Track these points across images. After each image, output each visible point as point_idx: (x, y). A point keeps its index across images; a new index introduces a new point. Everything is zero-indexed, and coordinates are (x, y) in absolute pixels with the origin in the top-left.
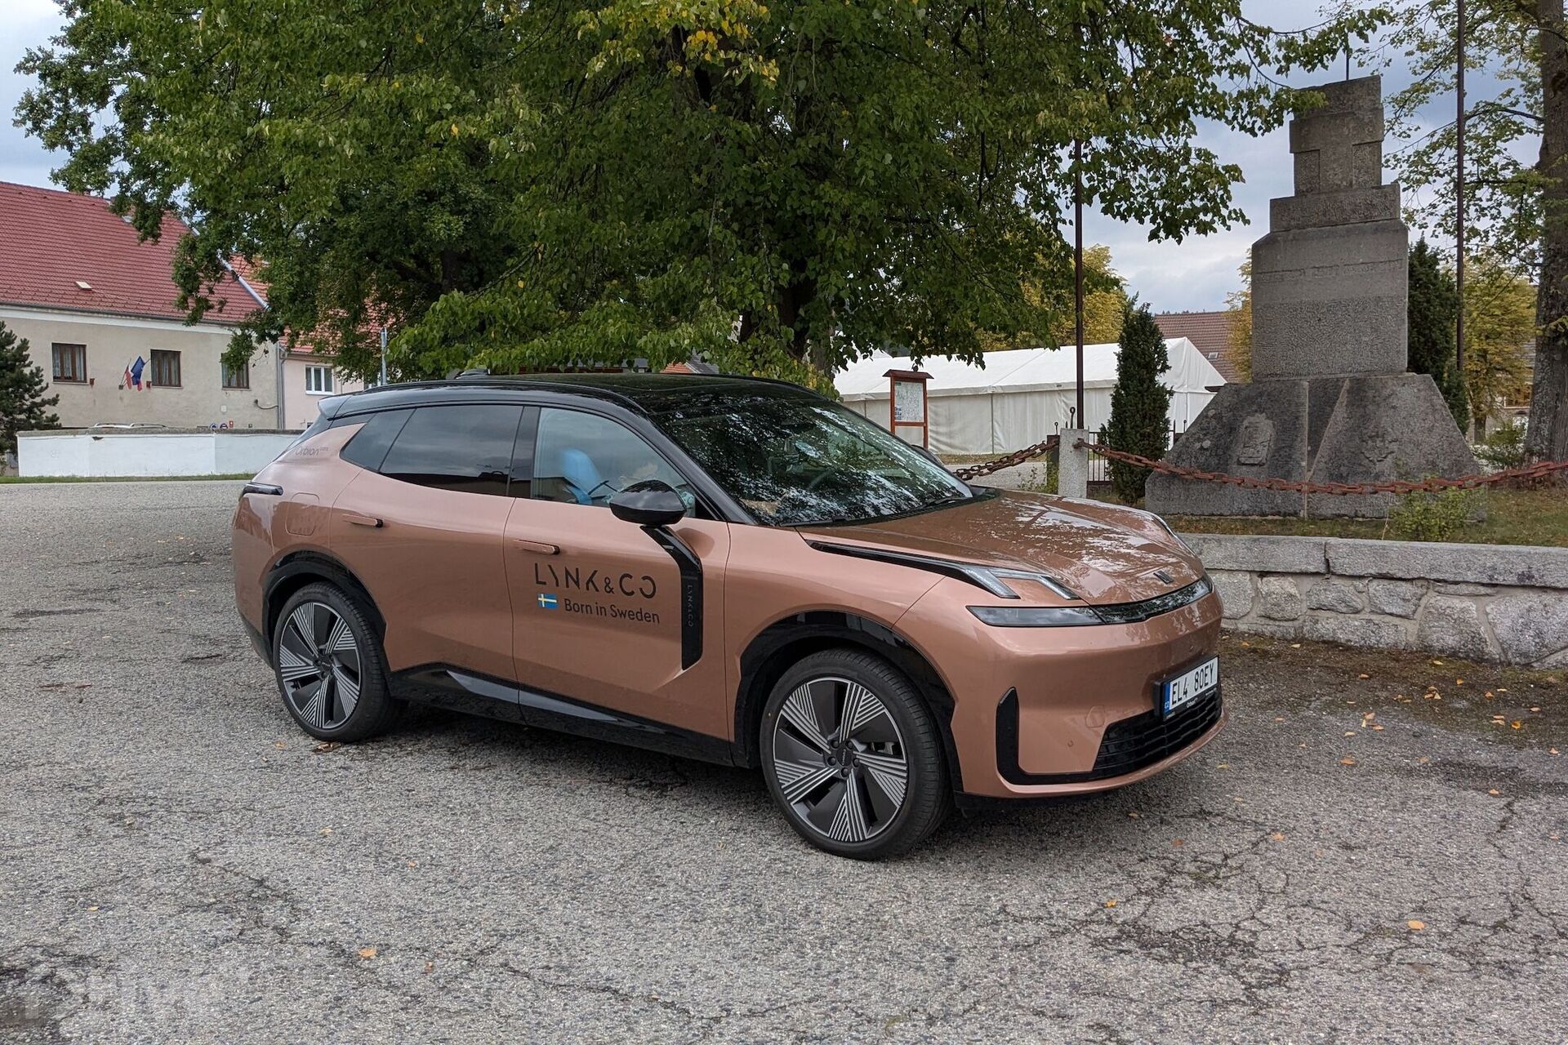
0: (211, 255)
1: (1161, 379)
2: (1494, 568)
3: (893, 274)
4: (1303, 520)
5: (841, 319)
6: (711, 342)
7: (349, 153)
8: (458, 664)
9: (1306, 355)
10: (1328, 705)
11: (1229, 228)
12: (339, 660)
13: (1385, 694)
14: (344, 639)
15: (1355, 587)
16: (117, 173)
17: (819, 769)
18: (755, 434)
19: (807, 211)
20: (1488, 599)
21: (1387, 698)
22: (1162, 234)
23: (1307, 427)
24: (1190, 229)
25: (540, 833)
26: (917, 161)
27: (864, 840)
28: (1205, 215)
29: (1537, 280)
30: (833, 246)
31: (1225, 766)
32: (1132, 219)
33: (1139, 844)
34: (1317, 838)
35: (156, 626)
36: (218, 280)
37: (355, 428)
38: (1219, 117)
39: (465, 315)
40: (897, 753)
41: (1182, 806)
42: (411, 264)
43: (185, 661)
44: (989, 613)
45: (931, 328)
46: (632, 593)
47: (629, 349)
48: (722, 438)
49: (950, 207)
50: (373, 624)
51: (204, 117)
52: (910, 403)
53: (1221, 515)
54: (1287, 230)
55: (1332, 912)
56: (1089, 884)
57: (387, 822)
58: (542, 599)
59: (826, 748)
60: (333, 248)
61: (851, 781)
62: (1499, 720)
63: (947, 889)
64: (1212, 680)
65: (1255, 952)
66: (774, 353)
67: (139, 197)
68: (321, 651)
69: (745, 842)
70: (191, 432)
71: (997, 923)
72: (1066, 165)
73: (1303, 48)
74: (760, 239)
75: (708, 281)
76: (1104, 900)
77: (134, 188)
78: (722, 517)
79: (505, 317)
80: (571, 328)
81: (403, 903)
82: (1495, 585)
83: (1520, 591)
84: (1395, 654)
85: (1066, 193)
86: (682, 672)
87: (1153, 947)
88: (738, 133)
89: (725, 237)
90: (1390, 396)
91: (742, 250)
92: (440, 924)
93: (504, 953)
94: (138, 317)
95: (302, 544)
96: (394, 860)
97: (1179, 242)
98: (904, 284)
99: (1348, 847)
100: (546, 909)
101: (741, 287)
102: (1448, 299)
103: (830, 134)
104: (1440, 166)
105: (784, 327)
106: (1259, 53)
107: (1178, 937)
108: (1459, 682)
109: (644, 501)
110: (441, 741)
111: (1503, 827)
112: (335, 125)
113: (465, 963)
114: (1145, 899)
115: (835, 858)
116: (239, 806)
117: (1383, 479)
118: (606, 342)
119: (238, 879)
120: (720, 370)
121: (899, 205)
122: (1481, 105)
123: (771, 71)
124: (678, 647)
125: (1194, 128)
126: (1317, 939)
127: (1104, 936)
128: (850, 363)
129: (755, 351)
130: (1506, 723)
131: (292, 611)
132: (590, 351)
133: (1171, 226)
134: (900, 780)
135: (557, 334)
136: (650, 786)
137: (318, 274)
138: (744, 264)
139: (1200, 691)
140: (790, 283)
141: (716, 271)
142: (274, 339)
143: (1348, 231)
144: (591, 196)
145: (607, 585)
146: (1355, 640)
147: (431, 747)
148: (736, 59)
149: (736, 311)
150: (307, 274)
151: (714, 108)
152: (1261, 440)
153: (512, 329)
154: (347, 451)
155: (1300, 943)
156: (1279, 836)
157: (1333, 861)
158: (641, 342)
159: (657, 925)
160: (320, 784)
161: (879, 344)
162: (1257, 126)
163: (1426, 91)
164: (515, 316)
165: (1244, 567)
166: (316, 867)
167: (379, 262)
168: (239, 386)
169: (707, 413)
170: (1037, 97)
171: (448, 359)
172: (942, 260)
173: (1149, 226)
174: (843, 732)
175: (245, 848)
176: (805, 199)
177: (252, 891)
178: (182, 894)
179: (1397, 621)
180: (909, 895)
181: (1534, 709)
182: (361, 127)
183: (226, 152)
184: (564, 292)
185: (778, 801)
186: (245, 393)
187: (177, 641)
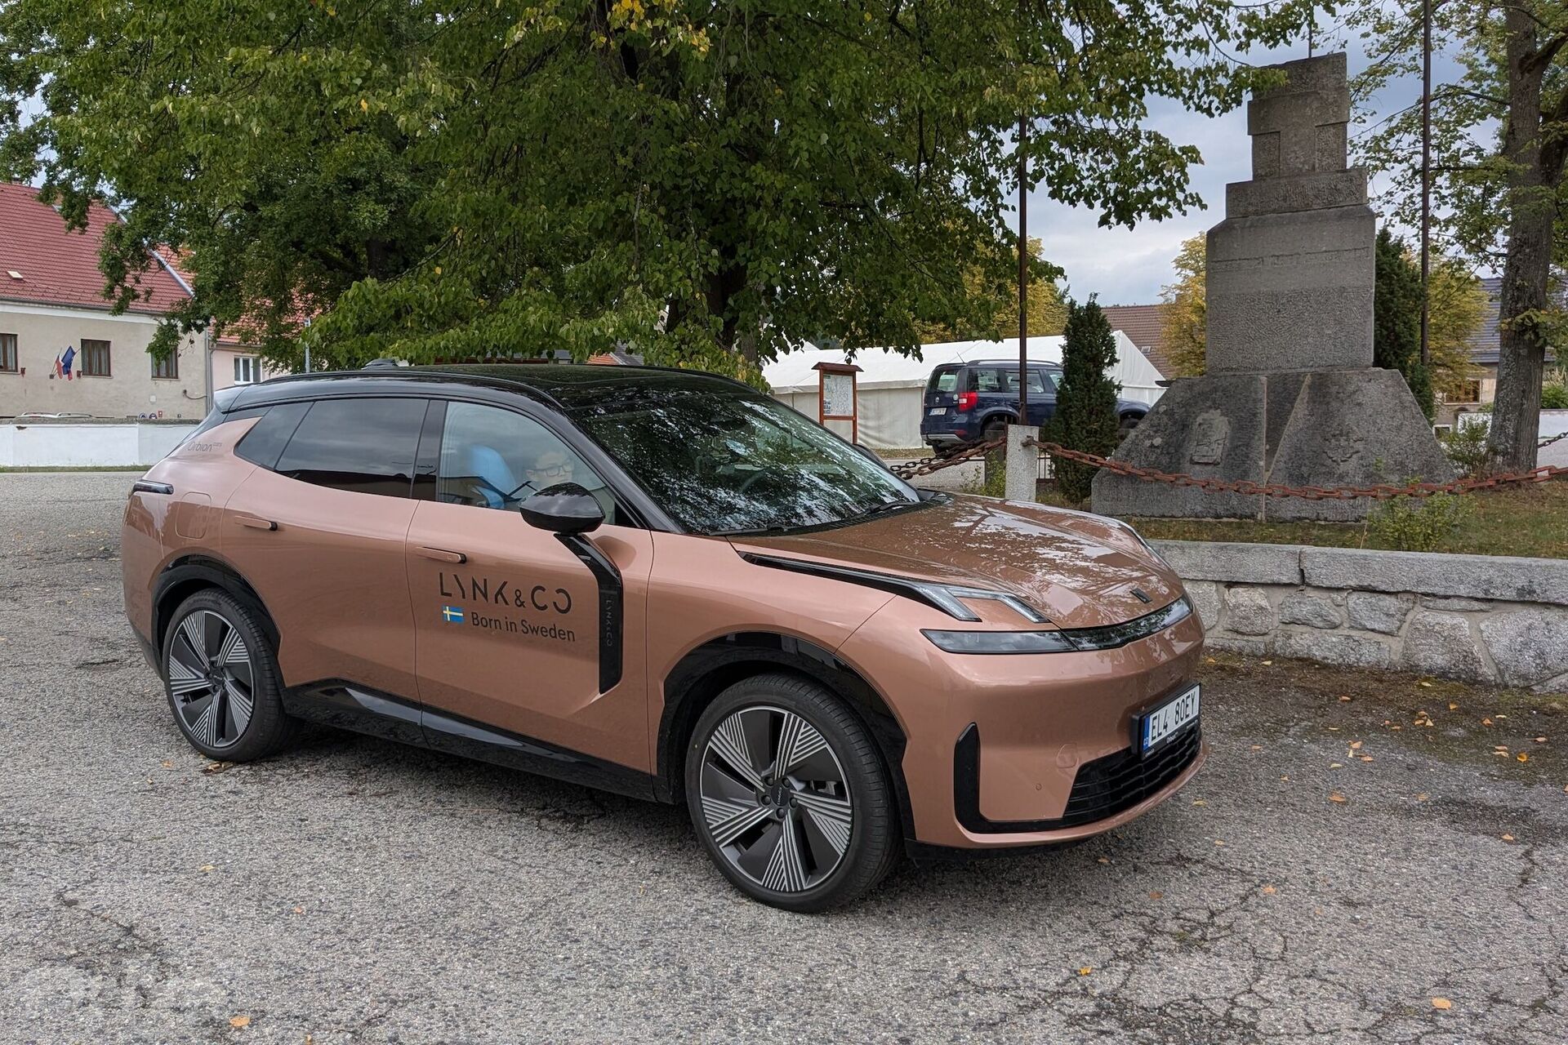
0: (137, 244)
1: (1108, 373)
2: (1490, 582)
3: (825, 263)
4: (1261, 524)
5: (771, 309)
6: (636, 331)
7: (257, 131)
8: (360, 681)
9: (1264, 348)
10: (1307, 732)
11: (1185, 214)
12: (231, 674)
13: (1370, 719)
14: (236, 652)
15: (1333, 601)
16: (44, 161)
17: (752, 808)
18: (681, 431)
19: (737, 193)
20: (1484, 615)
21: (1372, 724)
22: (1113, 219)
23: (1265, 425)
24: (1143, 214)
25: (442, 874)
26: (854, 140)
27: (803, 891)
28: (1159, 199)
29: (1501, 272)
30: (764, 232)
31: (1201, 803)
32: (1081, 204)
33: (1111, 897)
34: (1313, 892)
35: (55, 628)
36: (144, 269)
37: (252, 422)
38: (1176, 95)
39: (378, 304)
40: (840, 793)
41: (1157, 850)
42: (337, 254)
43: (79, 667)
44: (945, 637)
45: (865, 319)
46: (545, 607)
47: (550, 339)
48: (645, 433)
49: (887, 192)
50: (267, 636)
51: (114, 97)
52: (839, 397)
53: (1173, 516)
54: (1245, 216)
55: (1342, 985)
56: (1058, 946)
57: (275, 858)
58: (447, 612)
59: (759, 785)
60: (258, 237)
61: (788, 824)
62: (1502, 751)
63: (896, 950)
64: (1193, 711)
65: (1258, 1035)
66: (702, 344)
67: (66, 186)
68: (212, 663)
69: (668, 887)
70: (122, 422)
71: (956, 994)
72: (1009, 148)
73: (1266, 21)
74: (688, 224)
75: (634, 268)
76: (1077, 966)
77: (62, 176)
78: (645, 524)
79: (421, 306)
80: (490, 317)
81: (283, 958)
82: (1491, 600)
83: (1518, 608)
84: (1377, 674)
85: (1007, 178)
86: (599, 696)
87: (1138, 1027)
88: (666, 113)
89: (652, 221)
90: (1355, 392)
91: (669, 236)
92: (324, 985)
93: (393, 1024)
94: (69, 306)
95: (193, 548)
96: (278, 905)
97: (1131, 228)
98: (838, 272)
99: (1349, 903)
100: (444, 969)
101: (668, 274)
102: (1413, 290)
103: (762, 114)
104: (1399, 152)
105: (713, 317)
106: (1217, 28)
107: (1165, 1014)
108: (1452, 707)
109: (558, 506)
110: (341, 761)
111: (1525, 881)
112: (243, 102)
113: (349, 1036)
114: (1124, 966)
115: (769, 909)
116: (116, 835)
117: (1347, 480)
118: (526, 331)
119: (103, 926)
120: (646, 361)
121: (834, 189)
122: (1443, 88)
123: (701, 42)
124: (593, 669)
125: (1145, 109)
126: (1328, 1020)
127: (1081, 1012)
128: (780, 354)
129: (683, 341)
130: (1510, 755)
131: (182, 619)
132: (509, 339)
133: (1124, 211)
134: (843, 825)
135: (475, 324)
136: (565, 818)
137: (244, 264)
138: (671, 250)
139: (1181, 724)
140: (720, 270)
141: (642, 258)
142: (200, 329)
143: (1310, 217)
144: (512, 179)
145: (518, 598)
146: (1333, 657)
147: (330, 768)
148: (664, 28)
149: (662, 299)
150: (233, 264)
151: (641, 86)
152: (1215, 438)
153: (430, 318)
154: (242, 447)
155: (1308, 1025)
156: (1270, 889)
157: (1335, 921)
158: (563, 330)
159: (569, 991)
160: (207, 810)
161: (811, 336)
162: (1213, 106)
163: (1385, 73)
164: (431, 303)
165: (1210, 577)
166: (191, 912)
167: (304, 252)
168: (168, 376)
169: (631, 408)
170: (984, 72)
171: (362, 349)
172: (878, 247)
173: (1099, 211)
174: (778, 768)
175: (117, 888)
176: (736, 181)
177: (119, 941)
178: (40, 943)
179: (1379, 638)
180: (853, 959)
181: (1540, 739)
182: (269, 105)
183: (136, 133)
184: (483, 279)
185: (704, 841)
186: (174, 383)
187: (74, 644)
